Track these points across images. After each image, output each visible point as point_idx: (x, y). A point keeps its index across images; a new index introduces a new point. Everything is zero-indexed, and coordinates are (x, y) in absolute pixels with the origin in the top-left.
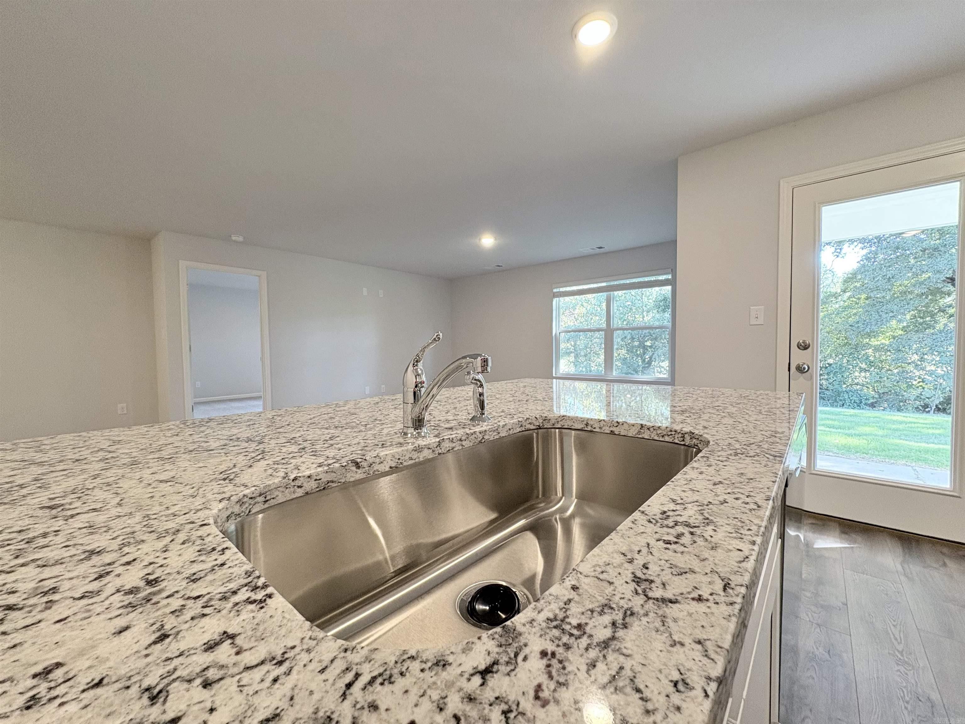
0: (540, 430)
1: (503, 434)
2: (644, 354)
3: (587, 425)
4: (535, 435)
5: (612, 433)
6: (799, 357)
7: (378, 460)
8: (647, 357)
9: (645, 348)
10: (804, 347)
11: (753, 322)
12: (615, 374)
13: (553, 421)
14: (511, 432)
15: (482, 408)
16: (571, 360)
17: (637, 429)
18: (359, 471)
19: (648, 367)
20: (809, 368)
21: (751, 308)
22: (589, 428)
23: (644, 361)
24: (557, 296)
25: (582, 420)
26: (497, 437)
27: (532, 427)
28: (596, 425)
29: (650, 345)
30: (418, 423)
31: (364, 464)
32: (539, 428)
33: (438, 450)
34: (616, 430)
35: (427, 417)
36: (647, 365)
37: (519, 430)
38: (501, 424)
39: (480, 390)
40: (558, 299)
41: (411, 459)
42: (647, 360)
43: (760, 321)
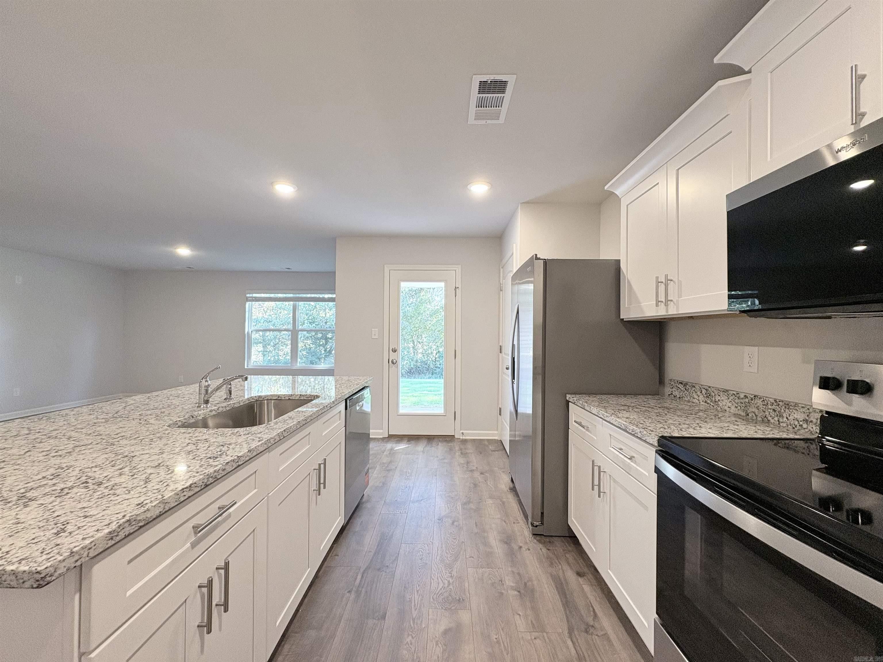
0: (258, 402)
1: (242, 404)
2: (326, 345)
3: (279, 397)
4: (255, 404)
5: (289, 399)
6: (393, 356)
7: (198, 415)
8: (328, 347)
9: (327, 339)
10: (394, 351)
11: (373, 337)
12: (300, 364)
13: (262, 398)
14: (245, 403)
15: (231, 394)
16: (260, 350)
17: (298, 397)
18: (193, 419)
19: (329, 355)
20: (396, 362)
21: (373, 329)
22: (280, 398)
23: (325, 350)
24: (250, 301)
25: (276, 395)
26: (239, 405)
27: (253, 400)
28: (283, 397)
29: (330, 337)
30: (207, 402)
31: (195, 416)
32: (257, 401)
33: (218, 411)
34: (291, 398)
35: (210, 400)
36: (328, 354)
37: (248, 402)
38: (241, 400)
39: (230, 386)
40: (250, 303)
41: (209, 415)
42: (328, 350)
43: (376, 337)
